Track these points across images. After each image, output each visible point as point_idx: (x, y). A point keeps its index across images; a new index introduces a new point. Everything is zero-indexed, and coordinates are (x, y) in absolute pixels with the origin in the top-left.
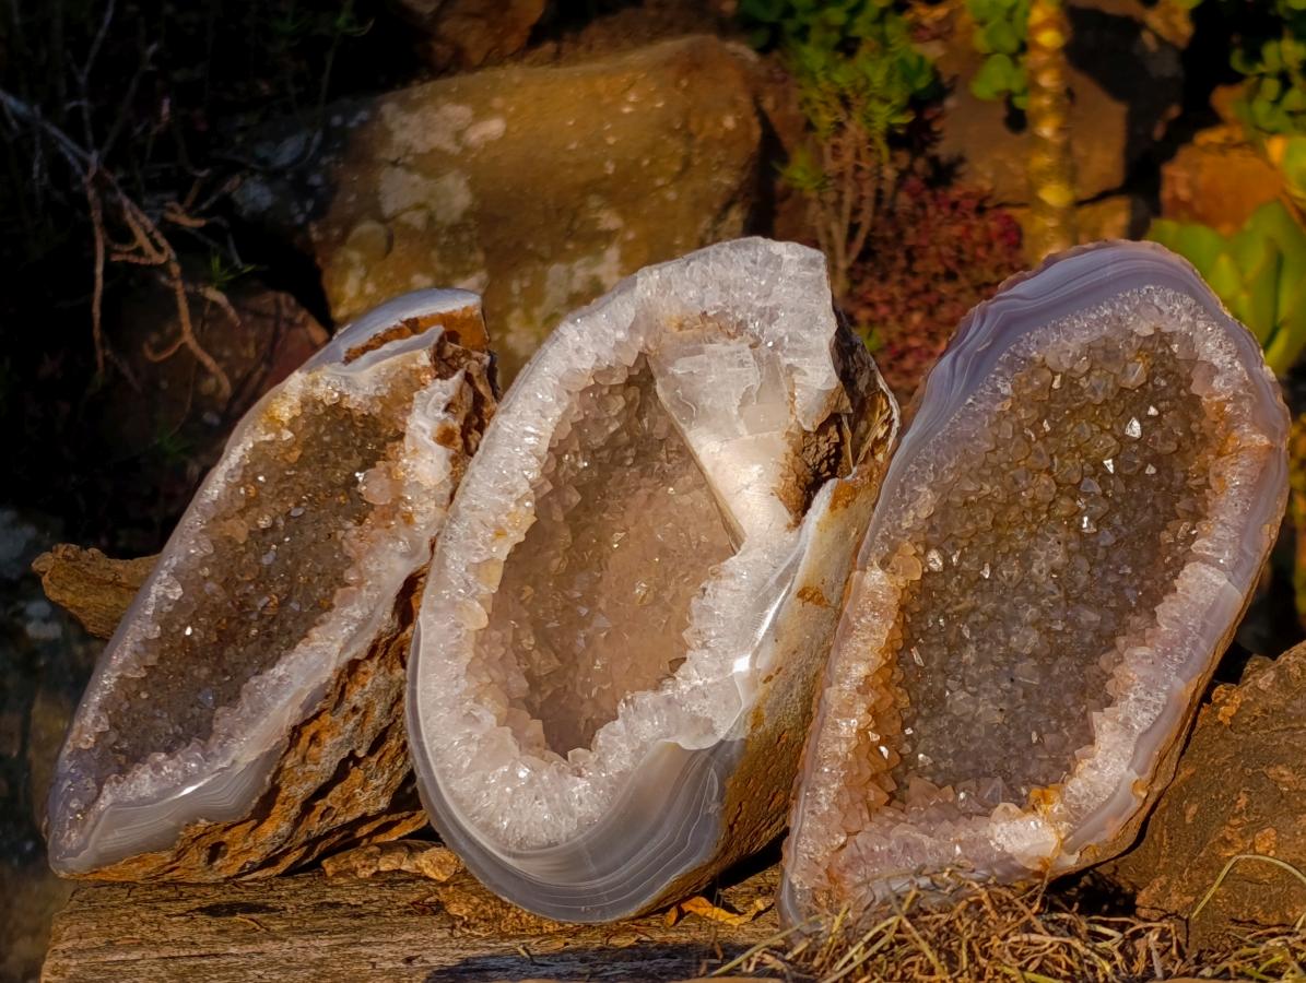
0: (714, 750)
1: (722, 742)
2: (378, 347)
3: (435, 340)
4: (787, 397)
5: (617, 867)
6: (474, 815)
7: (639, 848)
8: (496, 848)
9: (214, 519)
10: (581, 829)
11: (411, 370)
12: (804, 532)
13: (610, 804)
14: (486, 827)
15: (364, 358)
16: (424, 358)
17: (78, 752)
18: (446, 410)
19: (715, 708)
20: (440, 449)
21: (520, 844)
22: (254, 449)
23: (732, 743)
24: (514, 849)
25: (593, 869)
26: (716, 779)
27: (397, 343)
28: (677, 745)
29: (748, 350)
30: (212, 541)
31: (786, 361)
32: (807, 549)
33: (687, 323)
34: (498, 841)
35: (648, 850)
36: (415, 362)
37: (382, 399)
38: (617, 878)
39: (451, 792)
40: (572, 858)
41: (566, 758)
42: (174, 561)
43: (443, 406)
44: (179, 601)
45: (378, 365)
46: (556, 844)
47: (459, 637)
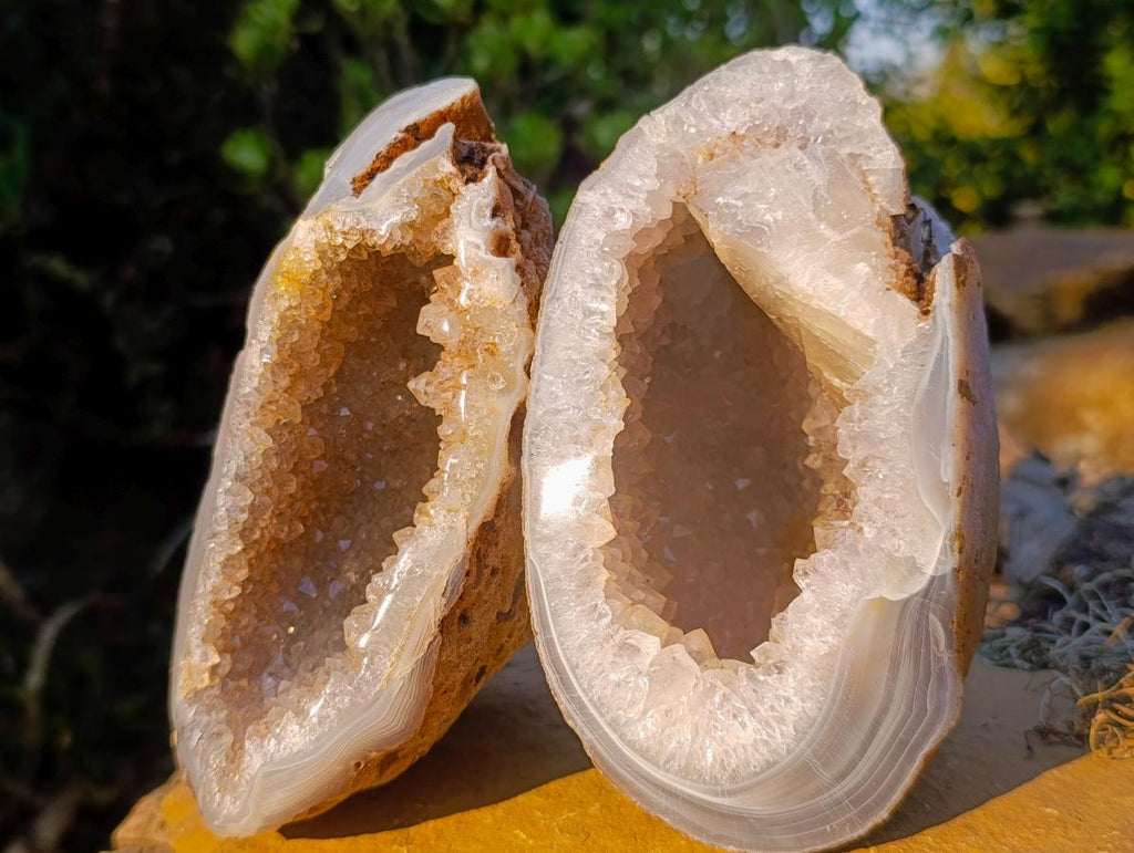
0: (926, 593)
1: (933, 578)
2: (387, 167)
3: (450, 140)
4: (862, 186)
5: (853, 765)
6: (665, 764)
7: (873, 733)
8: (706, 792)
9: (262, 407)
10: (800, 733)
11: (435, 182)
12: (938, 319)
13: (825, 695)
14: (685, 772)
15: (376, 183)
16: (447, 167)
17: (197, 695)
18: (494, 215)
19: (913, 543)
20: (502, 261)
21: (733, 778)
22: (282, 318)
23: (943, 578)
24: (728, 786)
25: (827, 776)
26: (939, 623)
27: (408, 156)
28: (883, 600)
29: (800, 153)
30: (267, 431)
31: (846, 150)
32: (950, 333)
33: (717, 151)
34: (704, 782)
35: (884, 735)
36: (438, 171)
37: (411, 225)
38: (859, 778)
39: (631, 744)
40: (799, 774)
41: (751, 661)
42: (233, 465)
43: (488, 213)
44: (252, 504)
45: (395, 186)
46: (775, 763)
47: (585, 559)
